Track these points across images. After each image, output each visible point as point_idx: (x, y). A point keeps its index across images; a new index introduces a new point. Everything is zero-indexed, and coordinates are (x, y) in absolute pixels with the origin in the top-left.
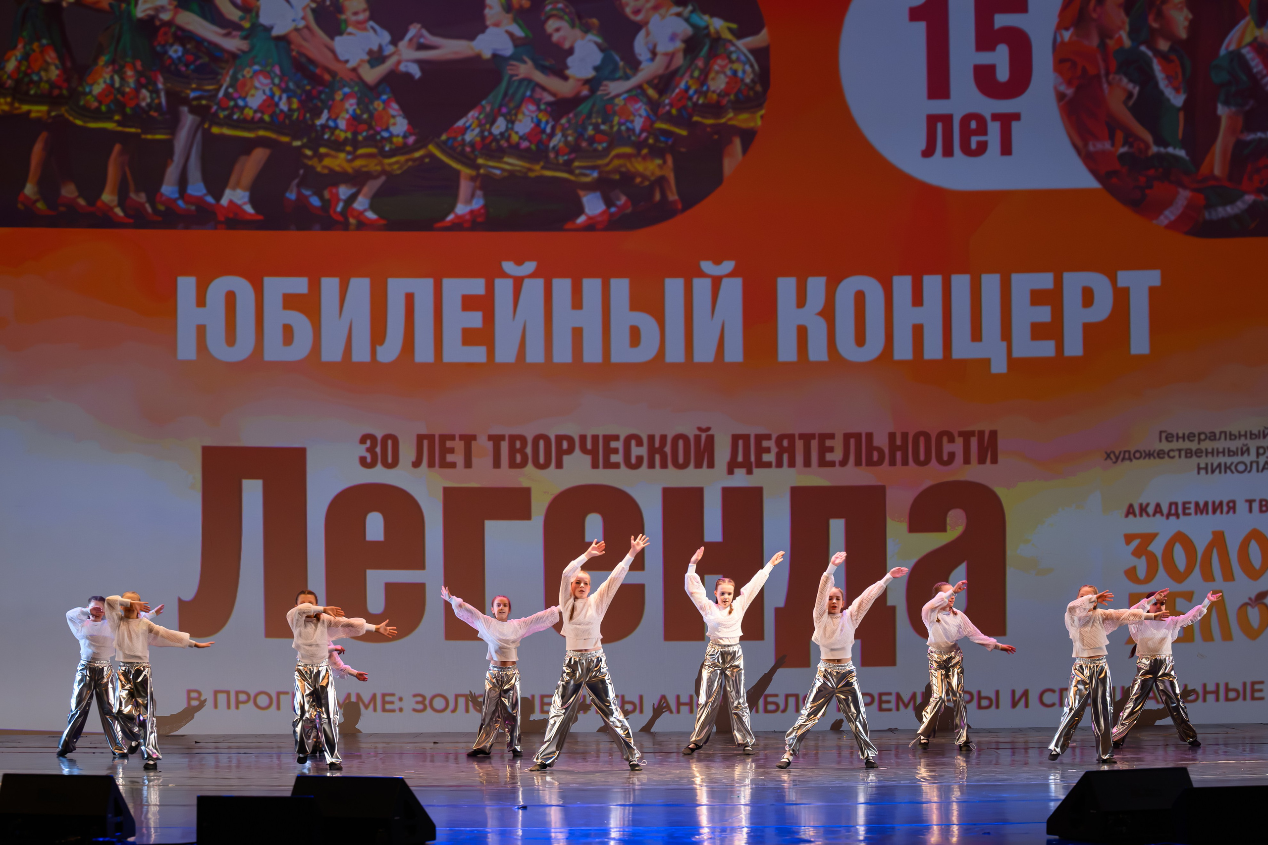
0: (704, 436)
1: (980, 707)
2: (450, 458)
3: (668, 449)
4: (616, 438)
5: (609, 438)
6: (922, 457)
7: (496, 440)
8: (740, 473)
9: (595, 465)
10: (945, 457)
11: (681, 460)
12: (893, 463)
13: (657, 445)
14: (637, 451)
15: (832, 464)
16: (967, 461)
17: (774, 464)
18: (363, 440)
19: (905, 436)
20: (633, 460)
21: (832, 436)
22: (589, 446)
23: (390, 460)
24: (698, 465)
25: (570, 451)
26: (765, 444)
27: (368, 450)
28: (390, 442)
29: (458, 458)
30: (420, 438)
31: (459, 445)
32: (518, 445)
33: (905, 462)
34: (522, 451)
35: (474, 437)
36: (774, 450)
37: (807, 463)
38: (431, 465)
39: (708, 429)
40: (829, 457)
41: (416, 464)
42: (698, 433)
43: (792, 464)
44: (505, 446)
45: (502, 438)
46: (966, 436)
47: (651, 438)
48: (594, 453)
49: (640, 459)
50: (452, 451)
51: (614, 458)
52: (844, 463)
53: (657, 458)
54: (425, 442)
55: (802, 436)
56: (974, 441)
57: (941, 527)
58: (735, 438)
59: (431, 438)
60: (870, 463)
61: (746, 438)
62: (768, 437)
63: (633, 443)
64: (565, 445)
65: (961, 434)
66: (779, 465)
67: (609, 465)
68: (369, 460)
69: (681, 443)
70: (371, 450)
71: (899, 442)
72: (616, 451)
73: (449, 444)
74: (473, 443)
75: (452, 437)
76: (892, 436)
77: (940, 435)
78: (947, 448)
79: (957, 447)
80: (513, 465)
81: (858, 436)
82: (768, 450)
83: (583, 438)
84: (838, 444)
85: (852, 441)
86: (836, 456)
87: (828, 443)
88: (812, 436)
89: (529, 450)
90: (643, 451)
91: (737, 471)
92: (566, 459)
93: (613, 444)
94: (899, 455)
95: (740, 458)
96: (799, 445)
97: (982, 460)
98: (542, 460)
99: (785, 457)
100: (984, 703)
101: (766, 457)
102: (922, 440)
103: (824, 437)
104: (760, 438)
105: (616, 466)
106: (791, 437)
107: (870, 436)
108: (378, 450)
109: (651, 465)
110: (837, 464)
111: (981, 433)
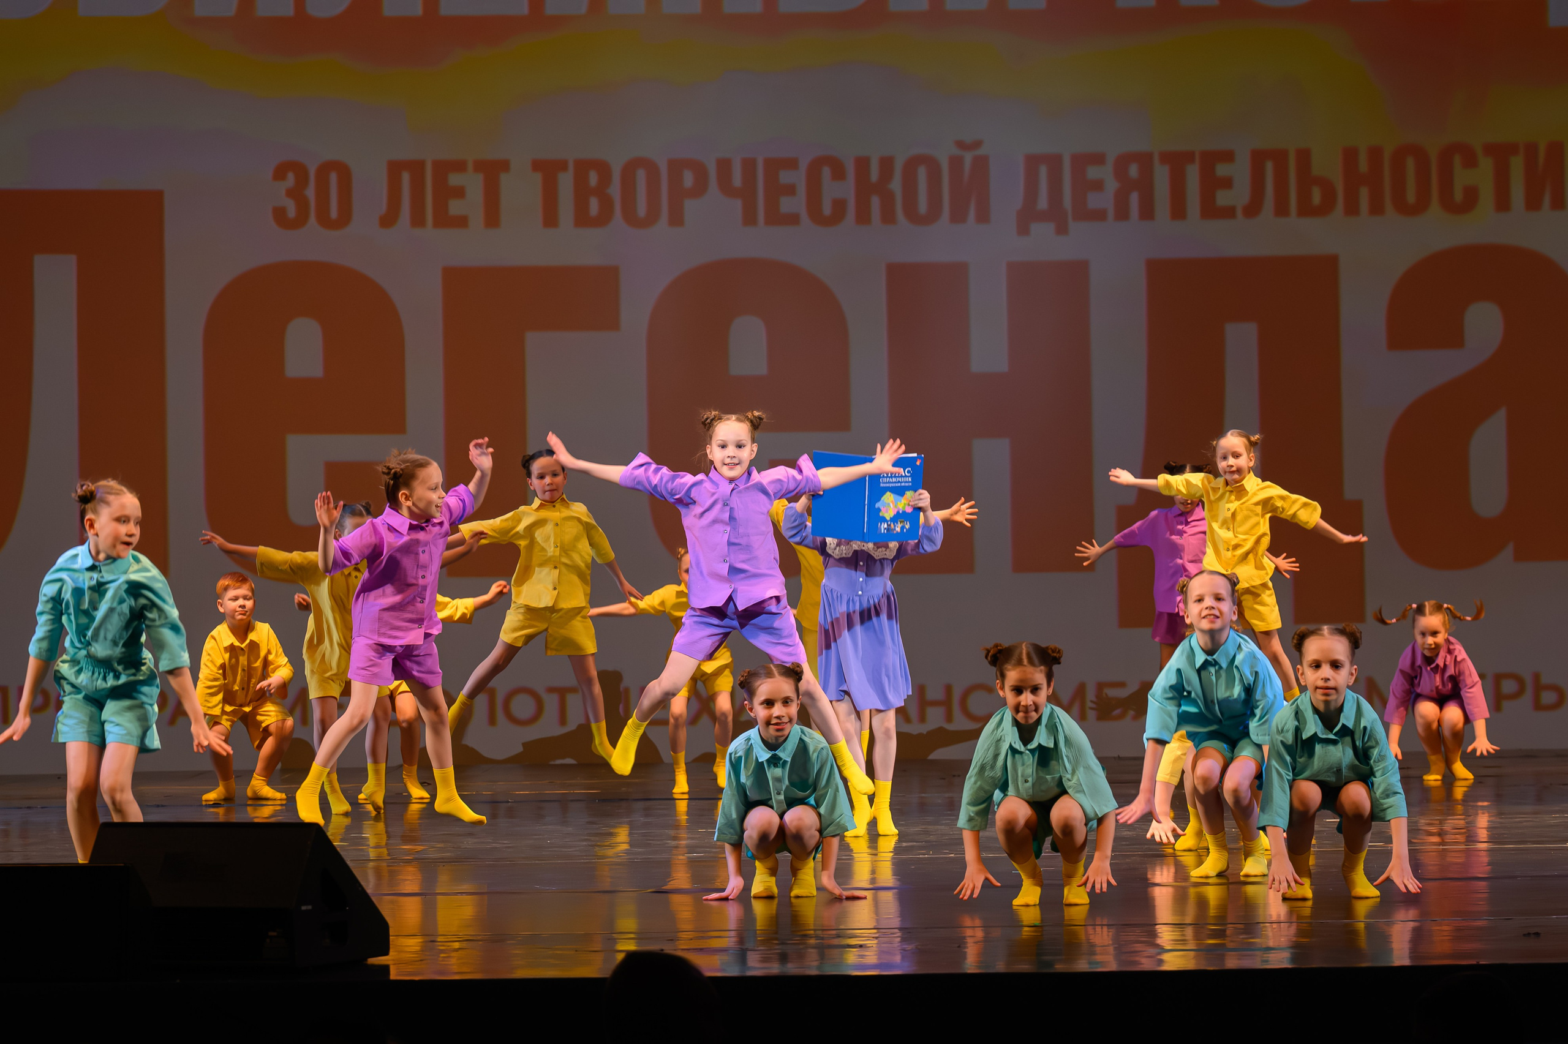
0: (968, 157)
1: (1538, 706)
2: (455, 207)
3: (896, 186)
4: (791, 164)
5: (775, 165)
6: (1411, 197)
7: (548, 170)
8: (1043, 231)
9: (749, 218)
10: (1458, 196)
11: (923, 207)
12: (1352, 209)
13: (874, 175)
14: (832, 190)
15: (1229, 213)
16: (1503, 203)
17: (1111, 213)
18: (280, 173)
19: (1375, 153)
20: (827, 210)
21: (1228, 156)
22: (737, 180)
23: (334, 213)
24: (958, 216)
25: (700, 189)
26: (1093, 172)
27: (290, 193)
28: (333, 177)
29: (472, 204)
30: (395, 169)
31: (473, 184)
32: (593, 179)
33: (1377, 208)
34: (601, 191)
35: (505, 166)
36: (1112, 185)
37: (1178, 211)
38: (418, 220)
39: (977, 144)
40: (1223, 198)
41: (388, 220)
42: (957, 152)
43: (1147, 212)
44: (566, 182)
45: (562, 165)
46: (1500, 153)
47: (862, 164)
48: (747, 195)
49: (839, 206)
50: (459, 193)
51: (787, 205)
52: (1253, 209)
53: (875, 202)
54: (406, 177)
55: (1167, 157)
56: (1517, 165)
57: (1454, 338)
58: (1033, 162)
59: (416, 168)
60: (1307, 210)
61: (1054, 162)
62: (1098, 159)
63: (826, 172)
64: (688, 179)
65: (1491, 149)
66: (1122, 214)
67: (776, 218)
68: (292, 212)
69: (922, 173)
70: (295, 193)
71: (1363, 166)
72: (791, 190)
73: (454, 179)
74: (504, 178)
75: (459, 166)
76: (1350, 156)
77: (1447, 155)
78: (1462, 178)
79: (1483, 175)
80: (582, 219)
81: (1279, 157)
82: (1098, 186)
83: (724, 165)
84: (1240, 171)
85: (1269, 166)
86: (1237, 196)
87: (1222, 170)
88: (1189, 157)
89: (615, 190)
90: (847, 190)
91: (1037, 228)
92: (690, 206)
93: (785, 177)
94: (1364, 193)
95: (1043, 203)
96: (1162, 175)
97: (1533, 203)
98: (642, 210)
99: (1134, 198)
100: (1548, 697)
101: (1094, 201)
102: (1410, 163)
103: (1210, 159)
104: (1082, 161)
105: (793, 220)
106: (1145, 160)
107: (1304, 156)
108: (310, 192)
109: (863, 217)
110: (1239, 212)
111: (1531, 150)
